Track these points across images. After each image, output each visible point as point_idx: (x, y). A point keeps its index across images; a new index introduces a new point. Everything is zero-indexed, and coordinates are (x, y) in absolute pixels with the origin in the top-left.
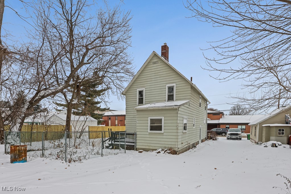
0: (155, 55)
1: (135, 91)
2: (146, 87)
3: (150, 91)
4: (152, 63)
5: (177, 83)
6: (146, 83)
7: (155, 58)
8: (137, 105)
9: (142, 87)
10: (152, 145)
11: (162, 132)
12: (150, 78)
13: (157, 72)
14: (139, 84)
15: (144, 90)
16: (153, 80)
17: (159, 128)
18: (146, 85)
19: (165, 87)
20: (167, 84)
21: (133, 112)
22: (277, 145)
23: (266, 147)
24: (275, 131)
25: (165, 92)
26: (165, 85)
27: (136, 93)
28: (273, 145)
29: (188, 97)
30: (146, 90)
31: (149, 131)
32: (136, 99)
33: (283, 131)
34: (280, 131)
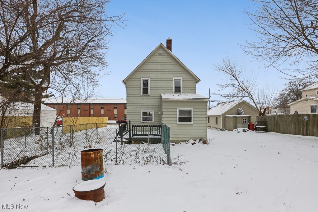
0: (161, 46)
1: (139, 80)
2: (151, 77)
3: (156, 82)
4: (157, 54)
5: (184, 77)
6: (151, 73)
7: (160, 50)
8: (141, 95)
9: (147, 77)
10: (181, 136)
11: (192, 123)
12: (155, 68)
13: (163, 64)
14: (143, 73)
15: (149, 80)
16: (159, 71)
17: (189, 120)
18: (151, 75)
19: (172, 79)
20: (174, 76)
21: (136, 102)
22: (246, 130)
23: (239, 132)
24: (241, 121)
25: (172, 84)
26: (172, 77)
27: (139, 82)
28: (244, 131)
29: (194, 91)
30: (151, 80)
31: (178, 123)
32: (139, 89)
33: (245, 120)
34: (244, 120)
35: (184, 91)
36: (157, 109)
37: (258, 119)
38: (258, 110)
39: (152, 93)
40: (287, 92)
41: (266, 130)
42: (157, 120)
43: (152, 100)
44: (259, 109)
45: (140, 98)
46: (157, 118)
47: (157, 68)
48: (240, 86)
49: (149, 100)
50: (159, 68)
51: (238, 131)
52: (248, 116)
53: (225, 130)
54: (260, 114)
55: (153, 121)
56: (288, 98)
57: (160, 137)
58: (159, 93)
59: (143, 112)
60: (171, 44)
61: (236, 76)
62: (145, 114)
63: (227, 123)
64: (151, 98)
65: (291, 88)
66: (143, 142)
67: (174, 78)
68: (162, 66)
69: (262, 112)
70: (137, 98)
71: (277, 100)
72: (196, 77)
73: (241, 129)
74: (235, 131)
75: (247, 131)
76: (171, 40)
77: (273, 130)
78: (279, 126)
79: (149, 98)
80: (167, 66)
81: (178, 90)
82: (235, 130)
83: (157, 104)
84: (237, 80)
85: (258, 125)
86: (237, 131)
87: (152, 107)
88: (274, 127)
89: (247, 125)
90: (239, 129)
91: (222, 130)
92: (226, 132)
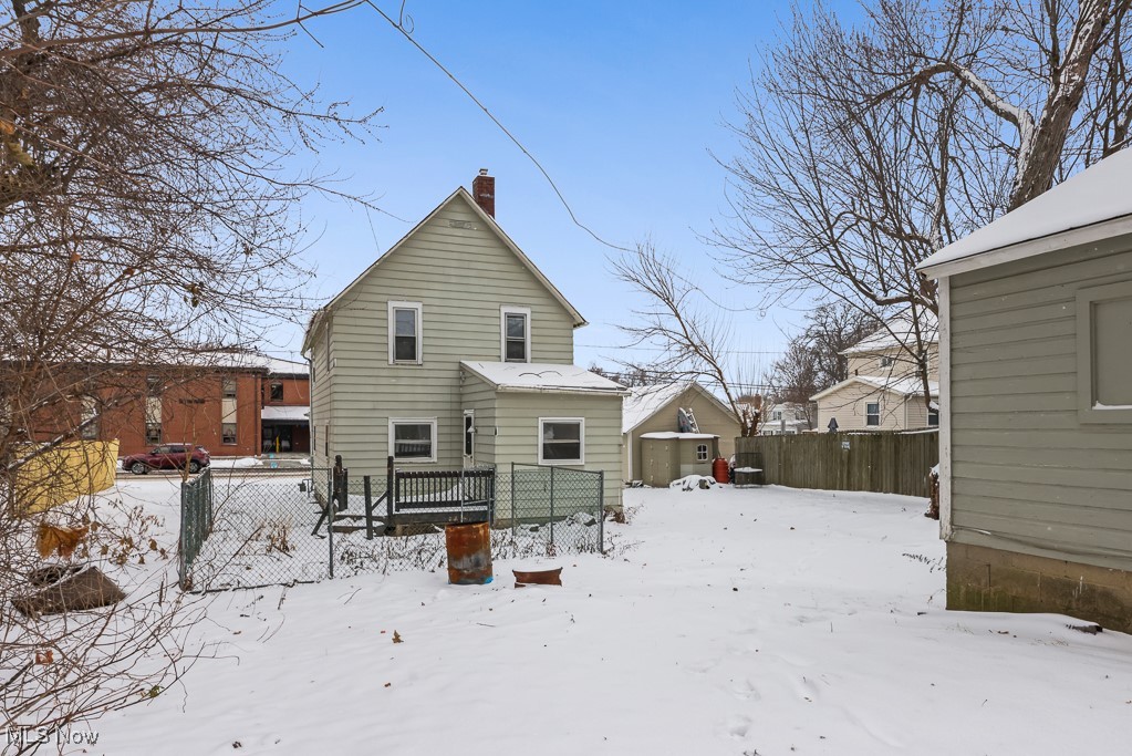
0: (459, 198)
1: (383, 307)
2: (427, 301)
3: (444, 318)
4: (447, 223)
5: (536, 309)
6: (425, 285)
7: (458, 208)
8: (391, 362)
9: (410, 298)
11: (581, 462)
12: (440, 270)
14: (395, 283)
15: (420, 312)
16: (454, 280)
17: (572, 451)
18: (425, 293)
19: (496, 314)
20: (502, 303)
21: (371, 389)
22: (708, 484)
23: (689, 489)
24: (691, 452)
25: (496, 329)
26: (496, 306)
27: (383, 315)
28: (703, 485)
29: (567, 356)
30: (427, 310)
31: (541, 461)
32: (384, 340)
33: (705, 449)
34: (699, 449)
35: (537, 355)
36: (448, 414)
37: (738, 446)
38: (739, 418)
39: (427, 358)
40: (812, 344)
41: (759, 480)
42: (447, 454)
43: (430, 382)
44: (741, 415)
45: (384, 373)
46: (447, 446)
47: (447, 271)
48: (687, 337)
49: (419, 382)
50: (452, 271)
51: (685, 486)
52: (711, 436)
53: (642, 485)
54: (744, 432)
55: (434, 458)
56: (816, 366)
57: (485, 508)
58: (457, 359)
59: (396, 426)
60: (492, 193)
61: (675, 304)
62: (402, 431)
63: (649, 461)
64: (426, 374)
65: (822, 328)
66: (436, 528)
67: (505, 310)
68: (466, 265)
69: (749, 425)
70: (376, 372)
71: (782, 368)
72: (572, 312)
73: (693, 479)
74: (675, 488)
75: (711, 486)
76: (492, 180)
77: (776, 479)
78: (791, 467)
79: (418, 374)
80: (480, 266)
81: (516, 352)
82: (676, 482)
83: (448, 398)
84: (678, 315)
85: (739, 463)
86: (681, 486)
87: (430, 406)
88: (780, 471)
89: (710, 467)
90: (687, 478)
91: (630, 485)
92: (647, 491)
